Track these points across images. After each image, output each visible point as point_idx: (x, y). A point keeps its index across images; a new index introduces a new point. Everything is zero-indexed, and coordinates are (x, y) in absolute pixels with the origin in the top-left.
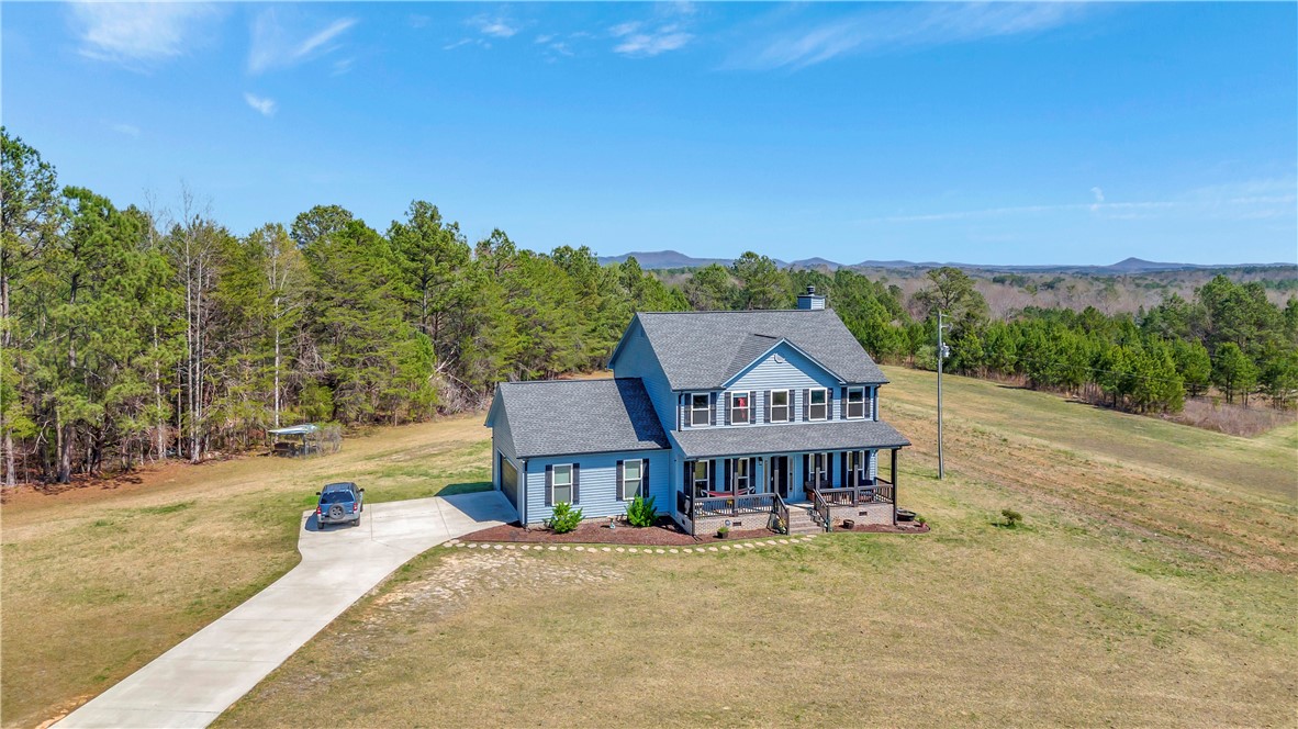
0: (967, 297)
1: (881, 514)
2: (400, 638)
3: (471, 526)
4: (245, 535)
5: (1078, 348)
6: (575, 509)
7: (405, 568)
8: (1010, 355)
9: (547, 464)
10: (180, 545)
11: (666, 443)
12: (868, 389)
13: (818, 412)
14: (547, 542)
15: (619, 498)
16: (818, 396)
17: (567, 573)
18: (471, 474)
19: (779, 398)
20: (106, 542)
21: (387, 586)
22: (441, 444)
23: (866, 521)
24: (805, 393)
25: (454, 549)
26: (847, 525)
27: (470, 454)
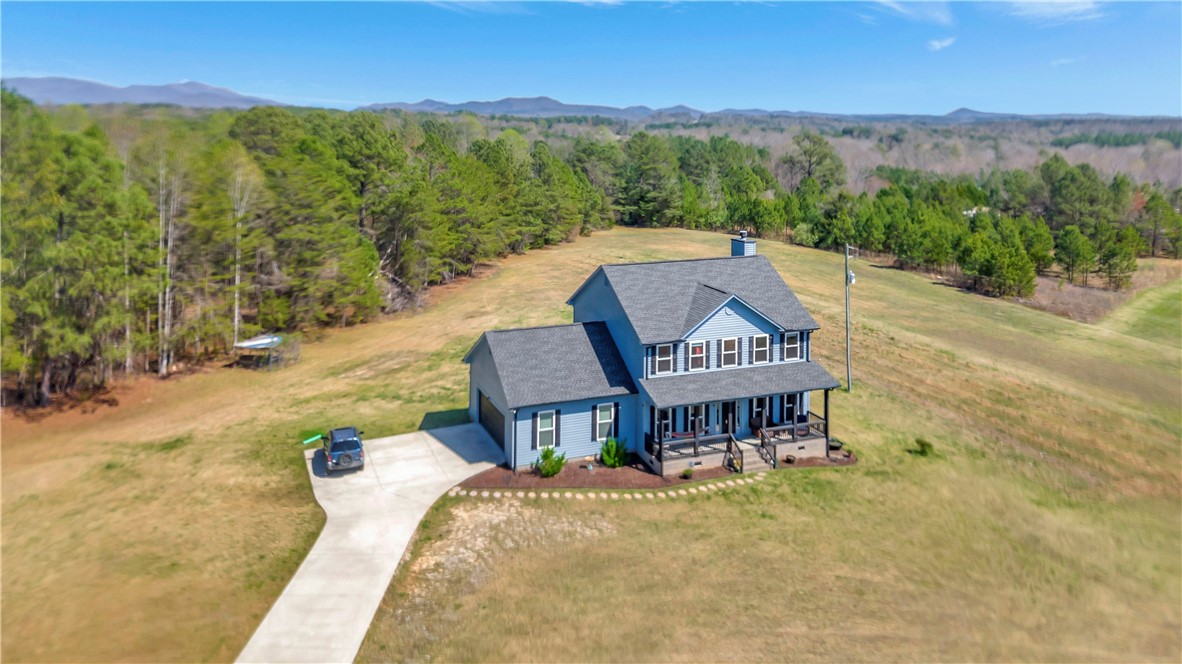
0: (828, 161)
1: (816, 448)
2: (450, 614)
3: (466, 470)
4: (259, 482)
5: (940, 232)
6: (558, 453)
7: (424, 525)
8: (878, 235)
9: (533, 412)
10: (202, 495)
11: (634, 389)
12: (802, 334)
13: (761, 356)
14: (538, 488)
15: (594, 439)
16: (761, 342)
17: (566, 527)
18: (441, 399)
19: (730, 345)
20: (128, 490)
21: (417, 548)
22: (398, 354)
23: (804, 454)
24: (751, 340)
25: (458, 500)
26: (789, 461)
27: (430, 368)
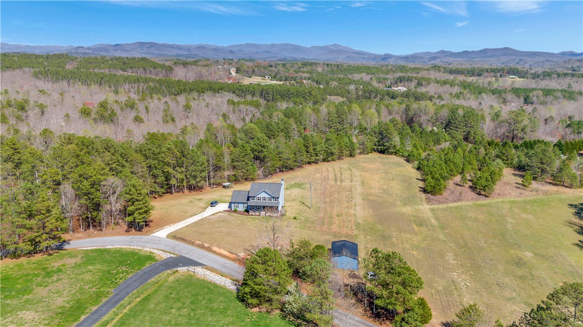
3: (226, 209)
4: (202, 206)
6: (237, 209)
7: (214, 214)
9: (234, 203)
12: (277, 197)
14: (231, 213)
15: (243, 208)
16: (270, 198)
17: (229, 217)
19: (264, 198)
20: (190, 204)
21: (209, 216)
24: (268, 197)
25: (221, 212)
26: (269, 216)
